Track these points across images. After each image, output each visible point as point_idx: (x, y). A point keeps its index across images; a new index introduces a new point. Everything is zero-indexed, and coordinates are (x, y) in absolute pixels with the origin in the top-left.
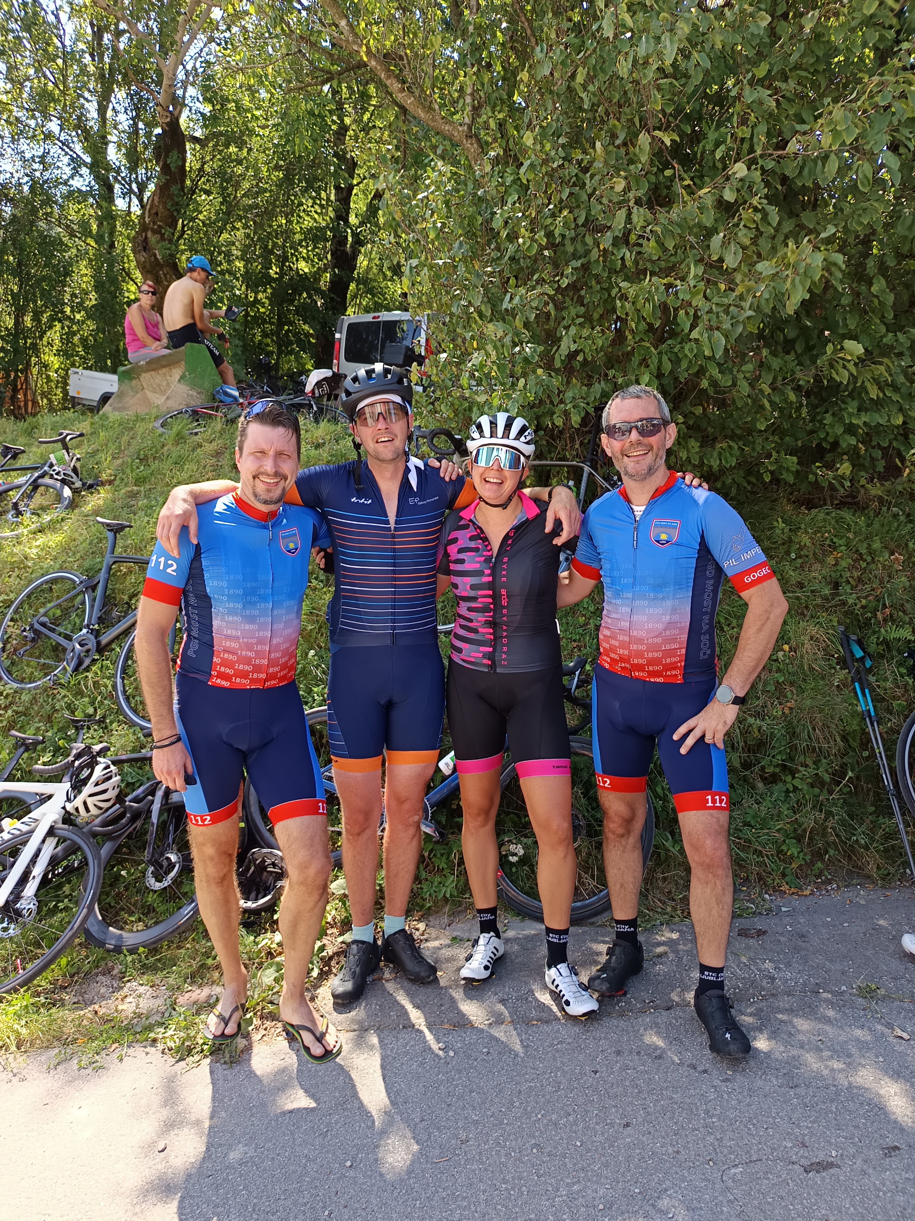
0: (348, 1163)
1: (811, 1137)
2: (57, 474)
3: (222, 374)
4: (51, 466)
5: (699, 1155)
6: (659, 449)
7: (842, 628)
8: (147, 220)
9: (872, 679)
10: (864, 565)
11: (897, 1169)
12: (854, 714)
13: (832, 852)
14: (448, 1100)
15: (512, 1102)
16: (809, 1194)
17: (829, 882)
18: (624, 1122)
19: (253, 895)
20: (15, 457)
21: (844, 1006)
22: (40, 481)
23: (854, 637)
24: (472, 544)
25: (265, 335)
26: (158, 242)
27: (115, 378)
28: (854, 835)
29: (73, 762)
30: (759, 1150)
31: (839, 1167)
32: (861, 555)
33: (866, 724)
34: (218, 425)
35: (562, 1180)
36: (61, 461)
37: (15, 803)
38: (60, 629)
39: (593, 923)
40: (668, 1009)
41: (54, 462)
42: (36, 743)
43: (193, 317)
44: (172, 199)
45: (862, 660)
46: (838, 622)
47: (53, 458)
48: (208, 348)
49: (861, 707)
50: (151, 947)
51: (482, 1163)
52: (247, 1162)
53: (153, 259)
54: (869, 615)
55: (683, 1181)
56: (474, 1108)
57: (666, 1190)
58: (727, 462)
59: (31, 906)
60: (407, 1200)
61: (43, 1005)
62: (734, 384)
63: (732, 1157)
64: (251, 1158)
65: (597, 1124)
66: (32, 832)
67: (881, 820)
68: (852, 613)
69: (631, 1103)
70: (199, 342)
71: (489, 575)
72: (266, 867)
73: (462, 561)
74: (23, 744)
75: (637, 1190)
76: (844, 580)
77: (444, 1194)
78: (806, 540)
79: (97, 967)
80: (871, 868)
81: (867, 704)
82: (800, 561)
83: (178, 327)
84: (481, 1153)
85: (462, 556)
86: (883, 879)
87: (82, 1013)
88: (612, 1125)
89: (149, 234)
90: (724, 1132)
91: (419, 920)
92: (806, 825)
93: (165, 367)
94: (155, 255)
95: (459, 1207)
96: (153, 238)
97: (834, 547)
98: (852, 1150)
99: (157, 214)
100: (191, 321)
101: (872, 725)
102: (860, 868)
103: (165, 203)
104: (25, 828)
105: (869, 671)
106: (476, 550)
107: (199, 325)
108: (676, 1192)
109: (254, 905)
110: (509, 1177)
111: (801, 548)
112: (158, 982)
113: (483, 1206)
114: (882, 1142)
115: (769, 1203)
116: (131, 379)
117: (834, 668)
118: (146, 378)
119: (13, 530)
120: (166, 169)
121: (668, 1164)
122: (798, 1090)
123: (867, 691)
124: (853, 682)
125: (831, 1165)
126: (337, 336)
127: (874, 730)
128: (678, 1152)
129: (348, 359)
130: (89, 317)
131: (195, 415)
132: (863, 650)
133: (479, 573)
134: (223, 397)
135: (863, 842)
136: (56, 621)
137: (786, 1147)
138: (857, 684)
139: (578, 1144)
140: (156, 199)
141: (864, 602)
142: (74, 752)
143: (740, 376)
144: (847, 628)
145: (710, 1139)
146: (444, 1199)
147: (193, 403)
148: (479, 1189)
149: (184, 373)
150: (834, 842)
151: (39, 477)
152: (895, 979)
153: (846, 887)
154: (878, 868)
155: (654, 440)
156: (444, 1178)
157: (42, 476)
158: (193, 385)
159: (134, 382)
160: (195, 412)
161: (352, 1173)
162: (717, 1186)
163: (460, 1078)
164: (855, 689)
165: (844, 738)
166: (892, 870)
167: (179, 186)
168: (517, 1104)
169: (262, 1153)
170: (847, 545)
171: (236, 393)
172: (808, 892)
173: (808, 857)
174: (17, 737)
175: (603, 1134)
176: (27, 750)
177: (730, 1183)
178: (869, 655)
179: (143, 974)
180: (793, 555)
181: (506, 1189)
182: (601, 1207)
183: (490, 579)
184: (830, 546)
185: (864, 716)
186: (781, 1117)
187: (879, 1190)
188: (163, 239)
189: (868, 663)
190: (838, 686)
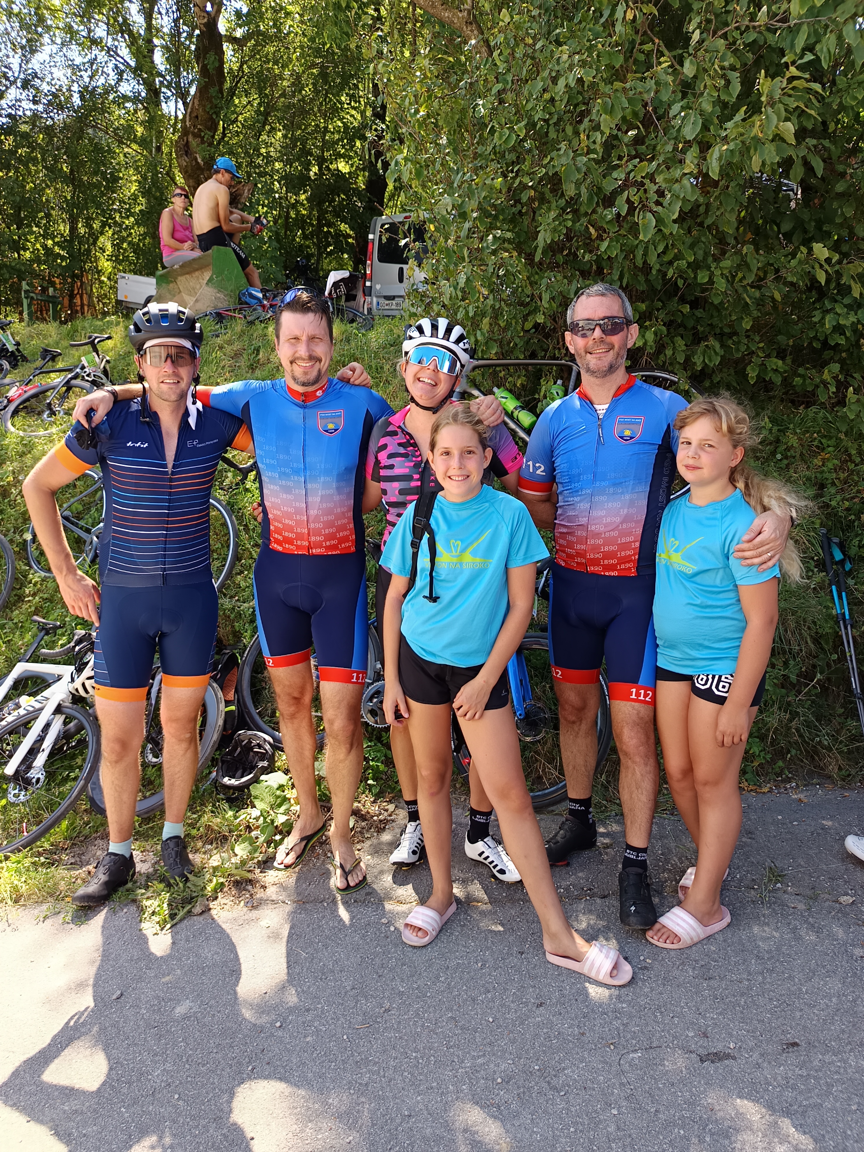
0: (278, 1024)
1: (714, 1028)
2: (88, 375)
3: (248, 277)
4: (83, 368)
5: (602, 1039)
6: (620, 348)
7: (824, 531)
8: (188, 124)
9: (851, 582)
10: (852, 466)
11: (792, 1065)
12: (830, 616)
13: (793, 752)
14: (380, 972)
15: (438, 977)
16: (700, 1082)
17: (789, 780)
18: (538, 1002)
19: (239, 773)
20: (53, 358)
21: (774, 903)
22: (73, 382)
23: (836, 540)
24: (402, 450)
25: (305, 237)
26: (198, 145)
27: (153, 281)
28: (818, 736)
29: (74, 647)
30: (661, 1037)
31: (734, 1058)
32: (850, 455)
33: (839, 627)
34: (239, 326)
35: (469, 1053)
36: (91, 362)
37: (39, 681)
38: (82, 523)
39: (549, 812)
40: (604, 897)
41: (86, 365)
42: (56, 628)
43: (219, 221)
44: (211, 102)
45: (842, 562)
46: (821, 524)
47: (84, 361)
48: (234, 250)
49: (837, 610)
50: (146, 816)
51: (399, 1032)
52: (190, 1017)
53: (194, 163)
54: (853, 517)
55: (582, 1062)
56: (402, 981)
57: (564, 1069)
58: (710, 361)
59: (40, 776)
60: (323, 1062)
61: (43, 864)
62: (711, 282)
63: (634, 1042)
64: (195, 1013)
65: (512, 1002)
66: (42, 709)
67: (849, 722)
68: (836, 515)
69: (549, 985)
70: (226, 245)
71: (418, 480)
72: (252, 748)
73: (391, 467)
74: (43, 629)
75: (537, 1067)
76: (830, 481)
77: (358, 1058)
78: (793, 441)
79: (97, 831)
80: (833, 769)
81: (842, 607)
82: (785, 462)
83: (205, 231)
84: (400, 1022)
85: (391, 461)
86: (843, 780)
87: (77, 872)
88: (526, 1004)
89: (190, 138)
90: (631, 1017)
91: (390, 802)
92: (770, 725)
93: (197, 270)
94: (196, 159)
95: (369, 1071)
96: (194, 142)
97: (821, 448)
98: (751, 1044)
99: (197, 117)
100: (217, 225)
101: (846, 628)
102: (822, 769)
103: (204, 106)
104: (38, 706)
105: (849, 573)
106: (405, 455)
107: (225, 228)
108: (573, 1072)
109: (237, 783)
110: (421, 1046)
111: (788, 449)
112: (148, 848)
113: (391, 1072)
114: (782, 1037)
115: (659, 1088)
116: (169, 282)
117: (813, 571)
118: (182, 280)
119: (46, 429)
120: (204, 71)
121: (571, 1044)
122: (712, 982)
123: (844, 594)
124: (830, 585)
125: (728, 1056)
126: (371, 236)
127: (847, 634)
128: (583, 1034)
129: (381, 260)
130: (137, 223)
131: (220, 317)
132: (843, 552)
133: (407, 478)
134: (248, 299)
135: (826, 743)
136: (79, 516)
137: (687, 1036)
138: (834, 587)
139: (491, 1020)
140: (196, 102)
141: (847, 504)
142: (76, 637)
143: (718, 272)
144: (829, 531)
145: (616, 1023)
146: (357, 1062)
147: (220, 305)
148: (391, 1057)
149: (211, 277)
150: (796, 743)
151: (71, 379)
152: (832, 879)
153: (805, 786)
154: (840, 769)
155: (616, 339)
156: (362, 1043)
157: (75, 377)
158: (220, 288)
159: (171, 285)
160: (218, 314)
161: (280, 1033)
162: (613, 1069)
163: (396, 952)
164: (831, 591)
165: (816, 641)
166: (853, 772)
167: (217, 88)
168: (442, 979)
169: (205, 1009)
170: (836, 447)
171: (260, 295)
172: (766, 790)
173: (769, 756)
174: (39, 622)
175: (516, 1011)
176: (47, 633)
177: (627, 1067)
178: (849, 558)
179: (136, 840)
180: (779, 456)
181: (416, 1057)
182: (499, 1080)
183: (419, 483)
184: (818, 447)
185: (837, 619)
186: (689, 1008)
187: (769, 1084)
188: (203, 142)
189: (848, 566)
190: (814, 589)
